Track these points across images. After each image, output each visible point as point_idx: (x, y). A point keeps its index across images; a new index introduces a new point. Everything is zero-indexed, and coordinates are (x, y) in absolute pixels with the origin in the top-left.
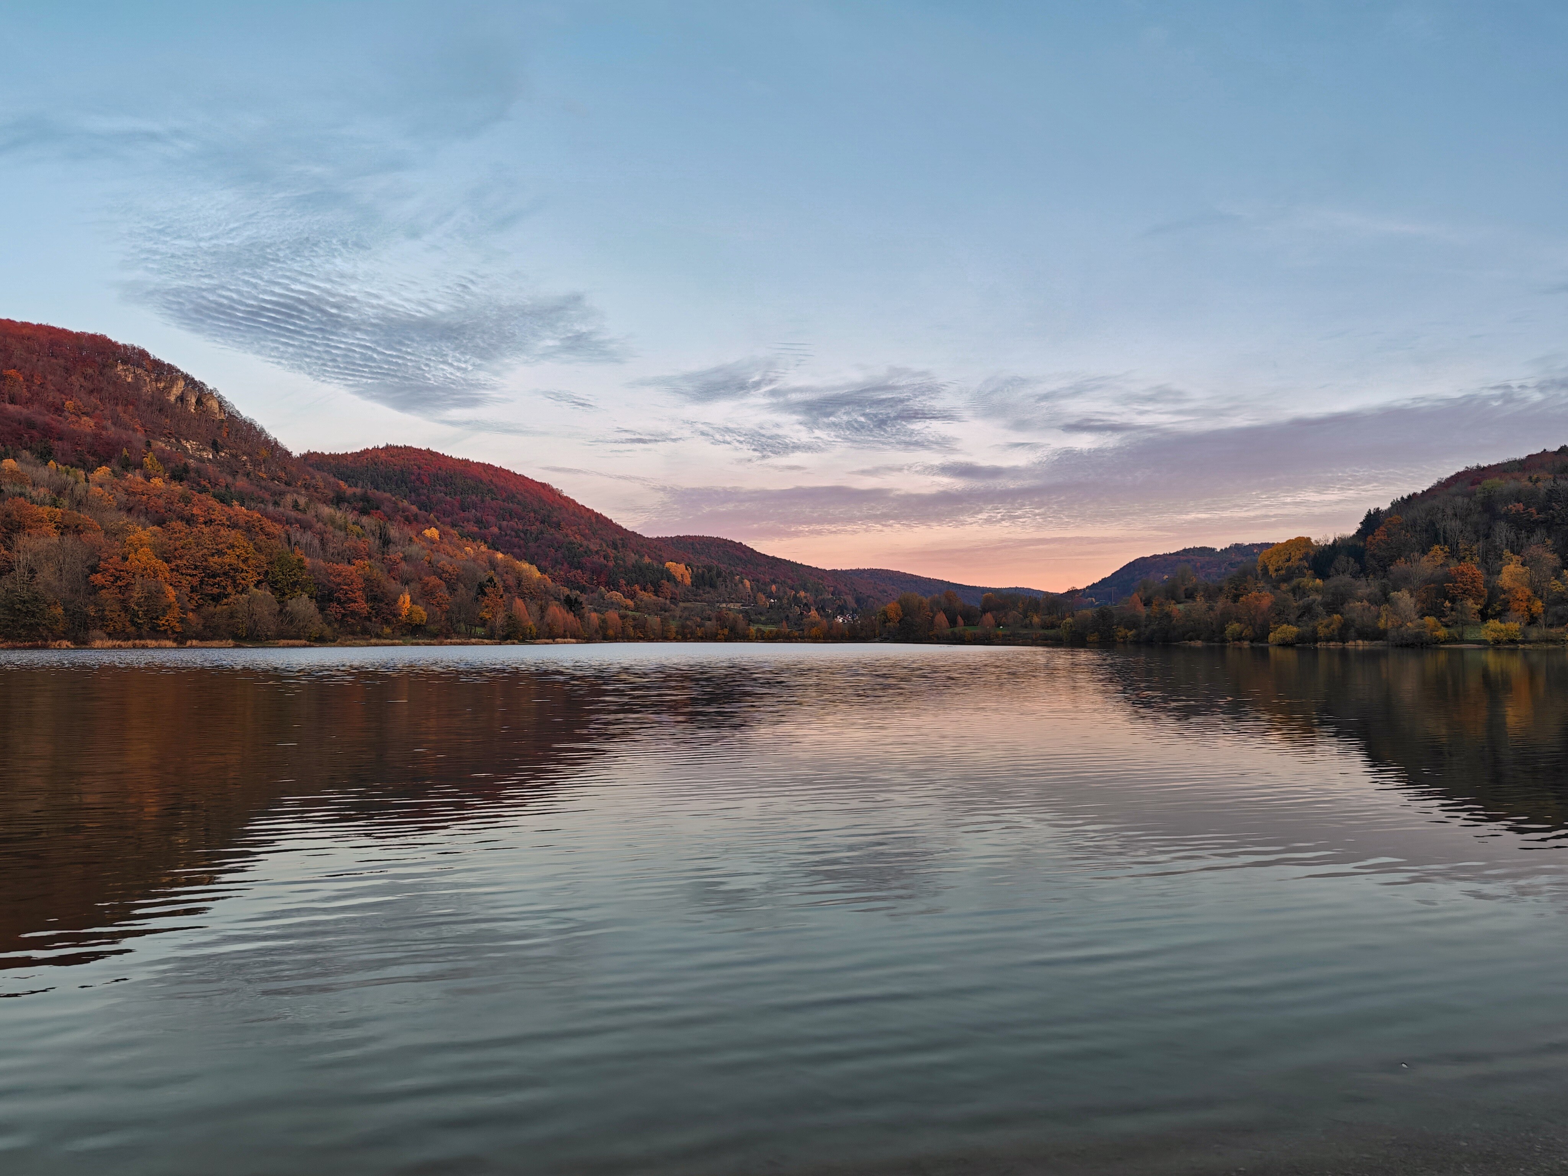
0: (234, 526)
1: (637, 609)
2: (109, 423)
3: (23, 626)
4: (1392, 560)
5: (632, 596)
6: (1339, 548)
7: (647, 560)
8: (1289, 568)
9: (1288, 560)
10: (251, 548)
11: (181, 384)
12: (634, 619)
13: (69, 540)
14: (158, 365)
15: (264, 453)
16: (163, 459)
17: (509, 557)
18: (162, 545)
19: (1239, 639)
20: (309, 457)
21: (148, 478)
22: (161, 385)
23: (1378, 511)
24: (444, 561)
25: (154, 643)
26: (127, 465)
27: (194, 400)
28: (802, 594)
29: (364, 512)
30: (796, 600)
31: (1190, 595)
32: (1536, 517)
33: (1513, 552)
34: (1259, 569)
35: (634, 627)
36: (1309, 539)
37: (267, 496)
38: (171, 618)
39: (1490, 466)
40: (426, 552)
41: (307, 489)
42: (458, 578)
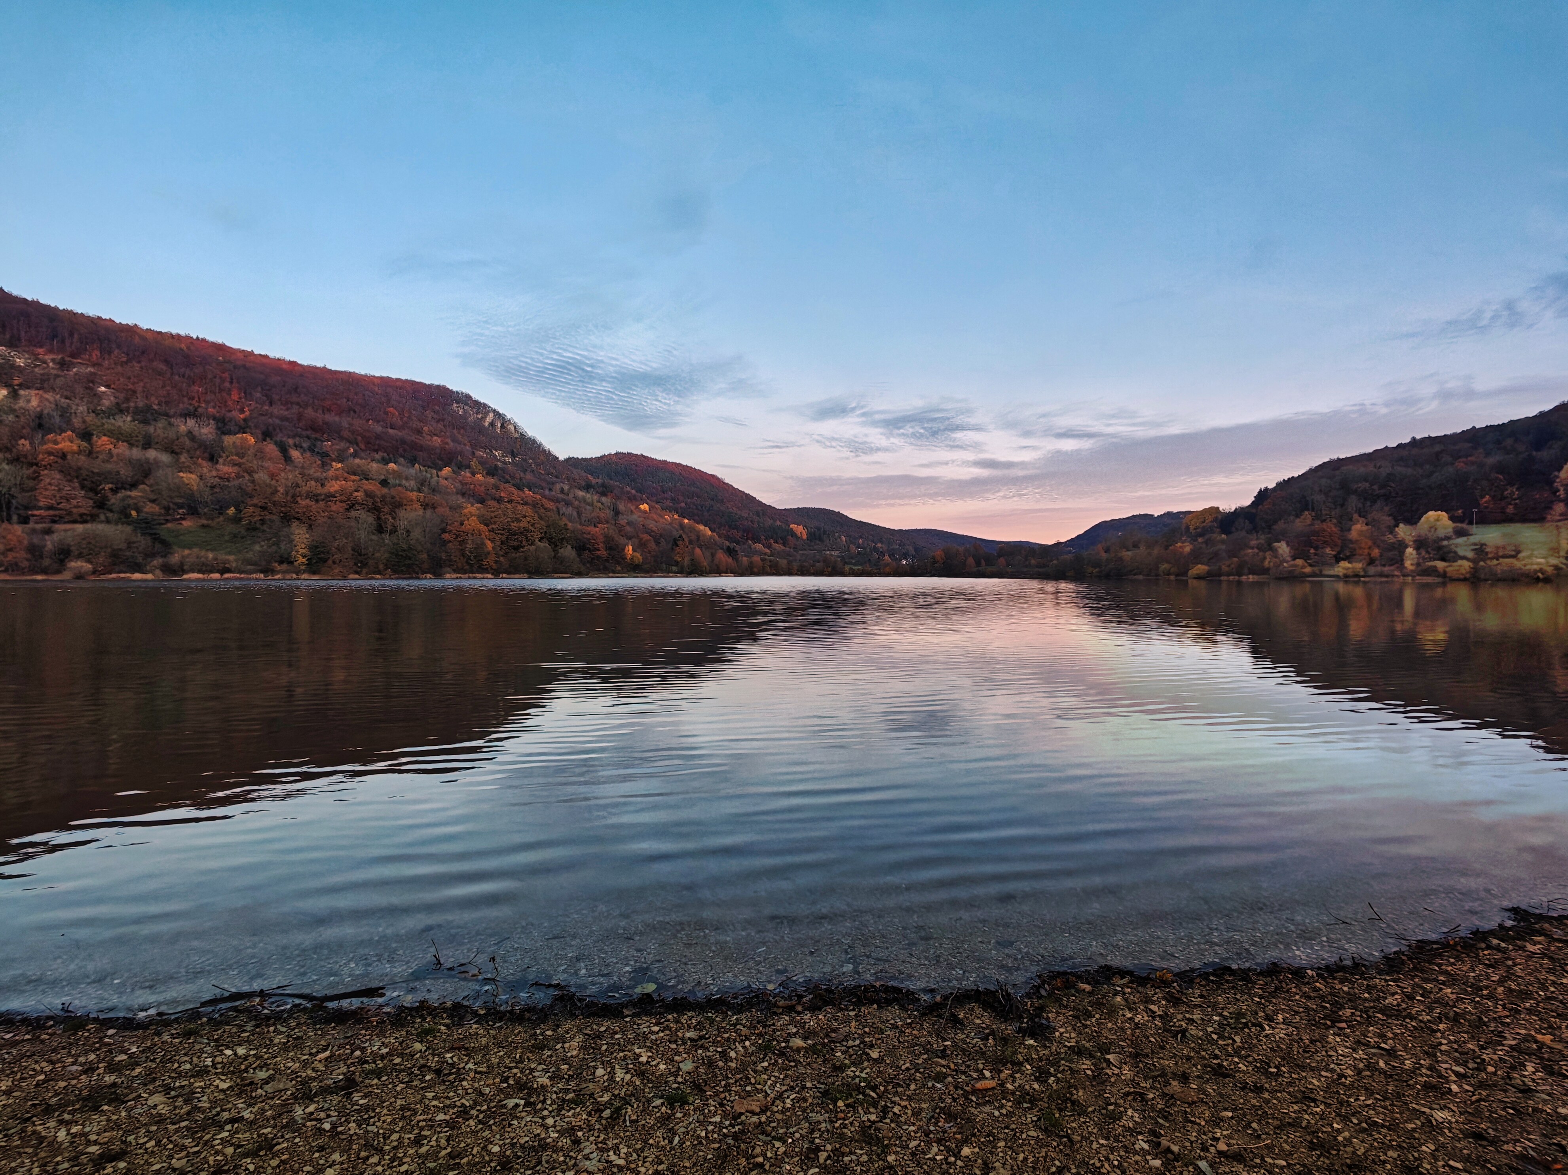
0: (526, 504)
1: (772, 555)
2: (449, 441)
3: (404, 565)
4: (1276, 522)
5: (769, 547)
6: (1239, 513)
7: (778, 523)
8: (1204, 527)
9: (1203, 523)
10: (536, 517)
11: (491, 415)
12: (770, 561)
13: (429, 512)
14: (477, 403)
15: (542, 458)
16: (482, 462)
17: (692, 522)
18: (483, 516)
19: (1168, 575)
20: (569, 460)
21: (473, 474)
22: (480, 416)
23: (1266, 489)
24: (652, 525)
25: (480, 576)
26: (461, 466)
27: (499, 425)
28: (879, 545)
29: (603, 494)
30: (875, 549)
31: (1136, 546)
32: (1377, 492)
33: (1360, 516)
34: (1183, 527)
35: (770, 566)
36: (1218, 508)
37: (544, 485)
38: (490, 561)
39: (1347, 458)
40: (641, 519)
41: (568, 480)
42: (661, 535)
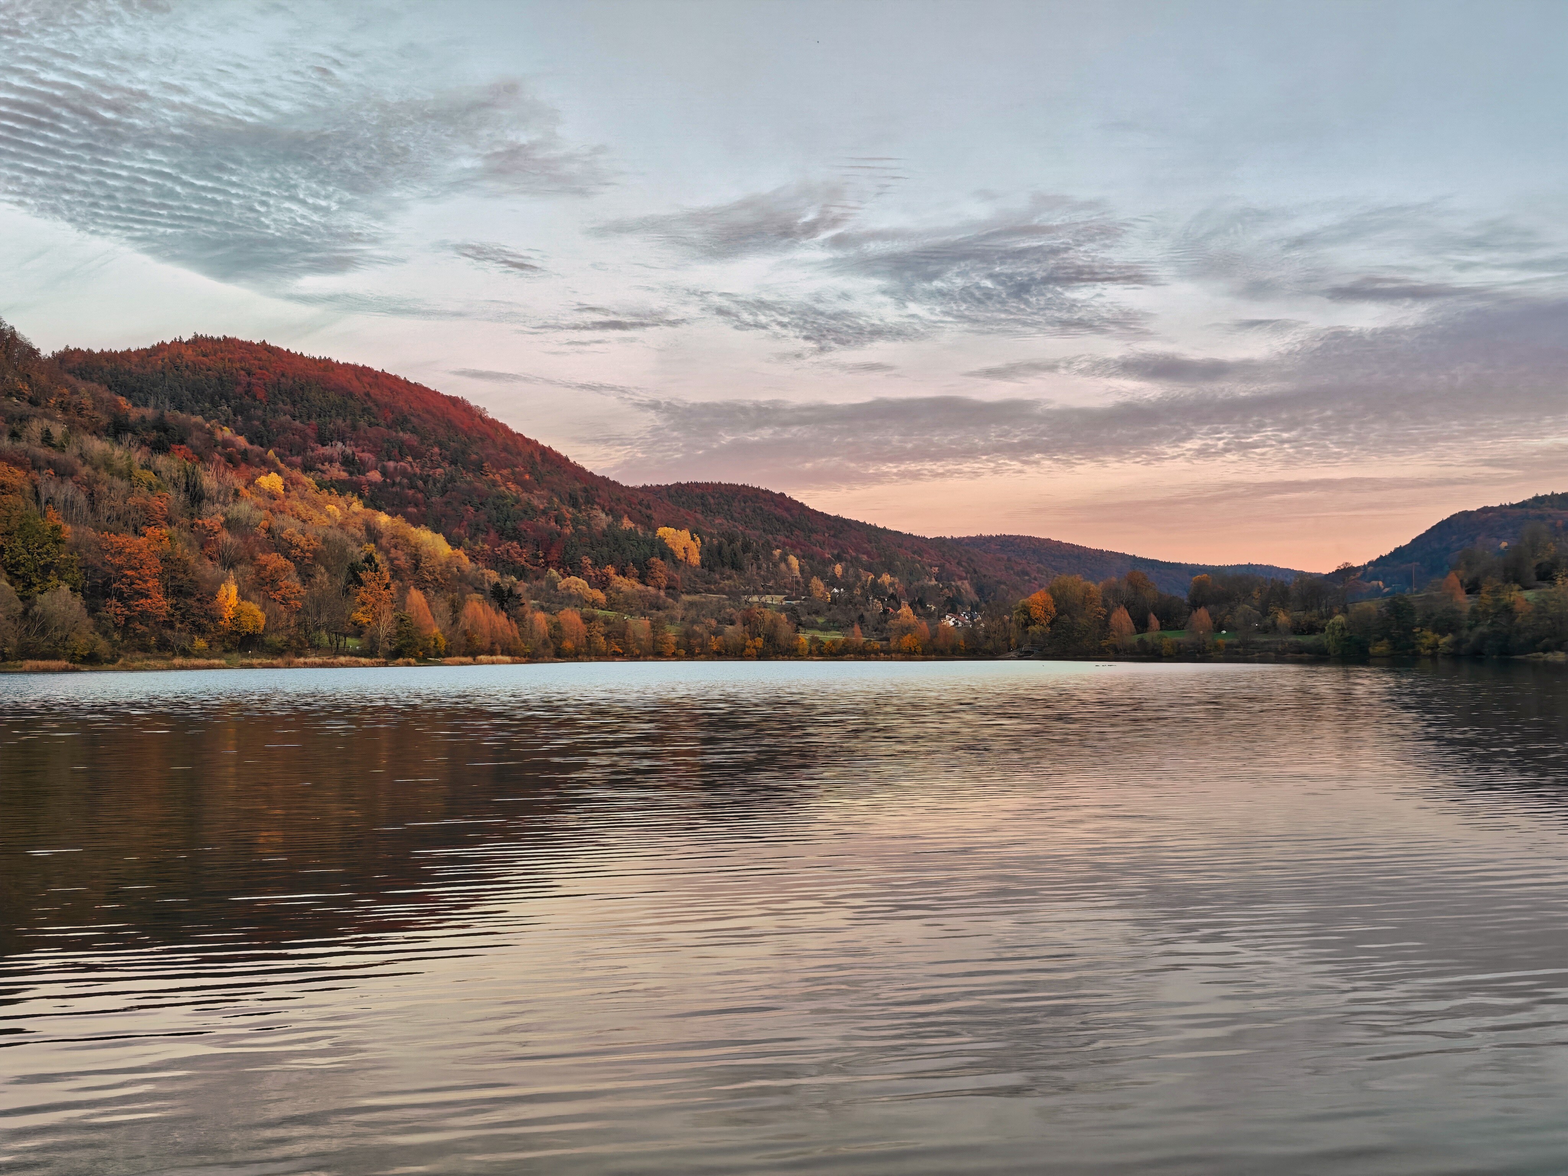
1: (611, 605)
5: (603, 584)
7: (627, 524)
12: (607, 622)
17: (399, 521)
24: (290, 528)
28: (886, 578)
29: (159, 447)
30: (877, 590)
31: (1545, 575)
35: (607, 636)
40: (261, 514)
41: (65, 410)
42: (317, 556)
